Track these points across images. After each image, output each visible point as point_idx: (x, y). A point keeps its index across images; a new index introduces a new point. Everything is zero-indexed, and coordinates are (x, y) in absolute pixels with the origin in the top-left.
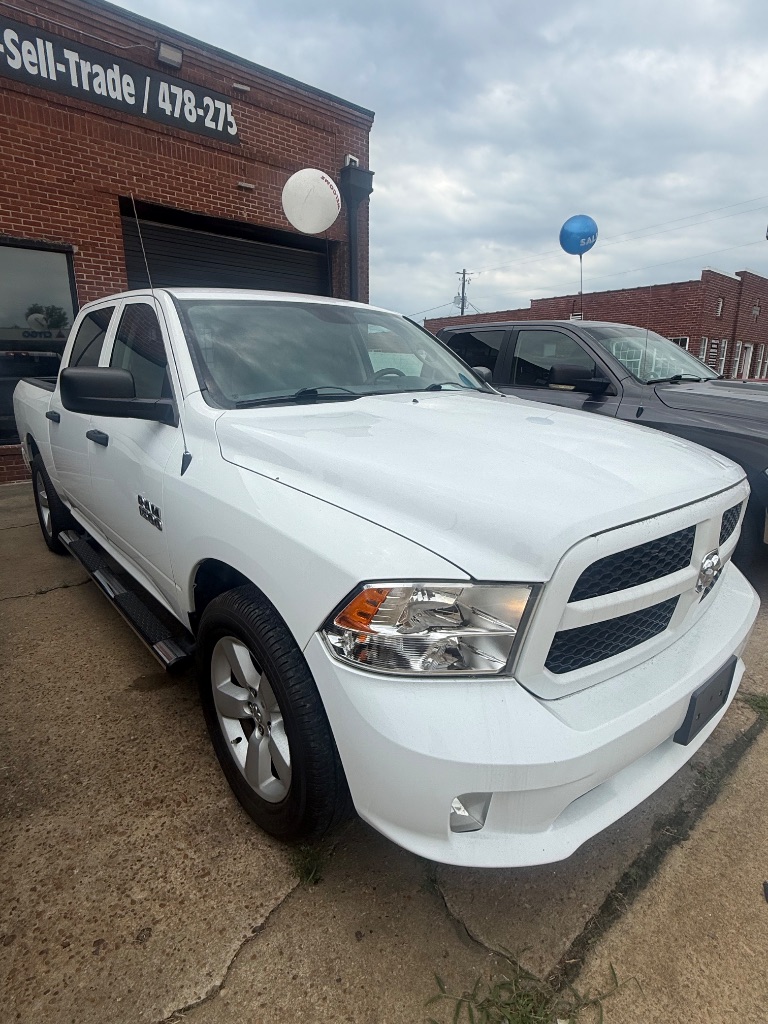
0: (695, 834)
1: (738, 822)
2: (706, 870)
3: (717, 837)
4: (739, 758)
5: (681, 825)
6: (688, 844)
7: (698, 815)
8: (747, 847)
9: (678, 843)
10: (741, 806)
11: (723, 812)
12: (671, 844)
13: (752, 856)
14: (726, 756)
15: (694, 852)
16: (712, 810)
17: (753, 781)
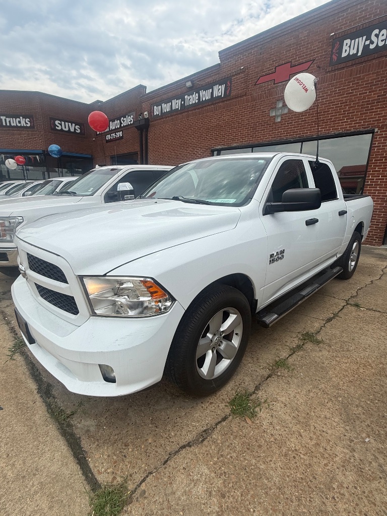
0: (37, 397)
1: (32, 415)
2: (22, 393)
3: (31, 403)
4: (68, 441)
5: (45, 393)
6: (35, 392)
7: (45, 402)
8: (19, 412)
9: (38, 389)
10: (39, 422)
11: (40, 412)
12: (39, 386)
13: (15, 411)
14: (72, 435)
15: (31, 392)
16: (44, 408)
17: (48, 438)
